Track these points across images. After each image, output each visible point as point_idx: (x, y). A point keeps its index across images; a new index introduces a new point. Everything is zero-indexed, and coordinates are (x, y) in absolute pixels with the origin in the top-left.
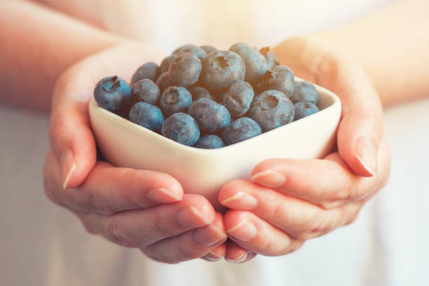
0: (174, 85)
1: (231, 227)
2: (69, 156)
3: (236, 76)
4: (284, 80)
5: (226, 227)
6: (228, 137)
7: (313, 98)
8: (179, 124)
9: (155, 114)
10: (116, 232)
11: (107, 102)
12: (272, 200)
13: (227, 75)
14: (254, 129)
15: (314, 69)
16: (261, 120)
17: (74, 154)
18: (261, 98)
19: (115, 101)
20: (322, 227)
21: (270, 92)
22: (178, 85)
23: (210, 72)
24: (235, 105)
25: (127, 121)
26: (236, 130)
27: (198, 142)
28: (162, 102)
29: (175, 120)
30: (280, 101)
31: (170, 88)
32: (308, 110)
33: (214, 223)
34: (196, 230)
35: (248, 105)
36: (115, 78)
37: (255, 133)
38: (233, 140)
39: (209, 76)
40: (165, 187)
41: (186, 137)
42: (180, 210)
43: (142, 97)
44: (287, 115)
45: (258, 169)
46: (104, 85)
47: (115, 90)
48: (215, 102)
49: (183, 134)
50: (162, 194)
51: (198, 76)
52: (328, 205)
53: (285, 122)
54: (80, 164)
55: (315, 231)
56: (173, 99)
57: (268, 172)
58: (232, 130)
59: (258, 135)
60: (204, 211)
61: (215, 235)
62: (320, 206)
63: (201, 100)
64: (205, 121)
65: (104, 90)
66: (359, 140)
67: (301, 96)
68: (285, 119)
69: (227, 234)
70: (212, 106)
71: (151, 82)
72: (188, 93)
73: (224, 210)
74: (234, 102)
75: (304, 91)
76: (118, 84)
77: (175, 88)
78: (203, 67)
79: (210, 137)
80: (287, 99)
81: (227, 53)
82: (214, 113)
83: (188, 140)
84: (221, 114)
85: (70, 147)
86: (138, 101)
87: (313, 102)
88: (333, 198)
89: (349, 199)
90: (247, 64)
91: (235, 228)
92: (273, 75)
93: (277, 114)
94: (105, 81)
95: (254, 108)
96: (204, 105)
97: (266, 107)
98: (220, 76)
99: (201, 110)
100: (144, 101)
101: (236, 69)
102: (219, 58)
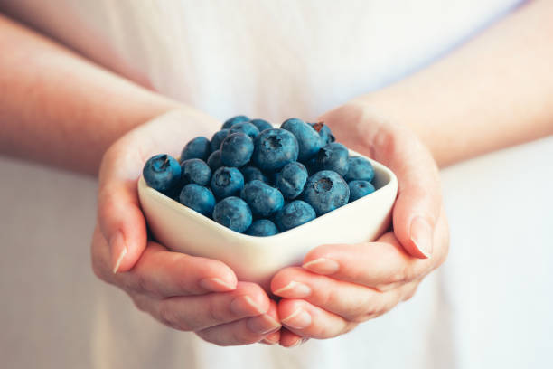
0: (225, 166)
1: (285, 317)
2: (120, 239)
3: (289, 155)
4: (338, 159)
5: (280, 316)
6: (281, 222)
7: (368, 176)
8: (231, 209)
9: (206, 196)
10: (169, 317)
11: (157, 182)
12: (325, 287)
13: (279, 155)
14: (308, 214)
15: (370, 142)
16: (315, 203)
17: (125, 238)
18: (315, 180)
19: (165, 181)
20: (378, 309)
21: (324, 173)
22: (229, 166)
23: (263, 152)
24: (288, 188)
25: (178, 204)
26: (290, 215)
27: (250, 227)
28: (214, 183)
29: (227, 206)
30: (334, 182)
31: (221, 169)
32: (363, 189)
33: (268, 313)
34: (248, 319)
35: (302, 188)
36: (164, 157)
37: (309, 217)
38: (287, 226)
39: (261, 156)
40: (218, 277)
41: (238, 223)
42: (234, 299)
43: (192, 178)
44: (341, 198)
45: (310, 257)
46: (154, 165)
47: (165, 170)
48: (267, 186)
49: (235, 220)
50: (215, 283)
51: (249, 156)
52: (383, 288)
53: (339, 205)
54: (130, 247)
55: (370, 314)
56: (225, 180)
57: (320, 260)
58: (285, 214)
59: (311, 220)
60: (258, 300)
61: (268, 324)
62: (375, 289)
63: (254, 183)
64: (257, 204)
65: (154, 170)
66: (414, 220)
67: (356, 174)
68: (339, 201)
69: (282, 323)
70: (264, 190)
71: (202, 162)
72: (239, 174)
73: (277, 300)
74: (287, 184)
75: (359, 168)
76: (168, 164)
77: (227, 169)
78: (255, 146)
79: (263, 222)
80: (341, 181)
81: (279, 131)
82: (266, 197)
83: (240, 226)
84: (274, 197)
85: (120, 229)
86: (189, 183)
87: (368, 180)
88: (388, 282)
89: (405, 280)
90: (301, 142)
91: (288, 318)
92: (327, 153)
93: (332, 197)
94: (154, 160)
95: (309, 190)
96: (257, 189)
97: (320, 190)
98: (273, 157)
99: (253, 194)
100: (194, 182)
101: (289, 148)
102: (271, 137)
